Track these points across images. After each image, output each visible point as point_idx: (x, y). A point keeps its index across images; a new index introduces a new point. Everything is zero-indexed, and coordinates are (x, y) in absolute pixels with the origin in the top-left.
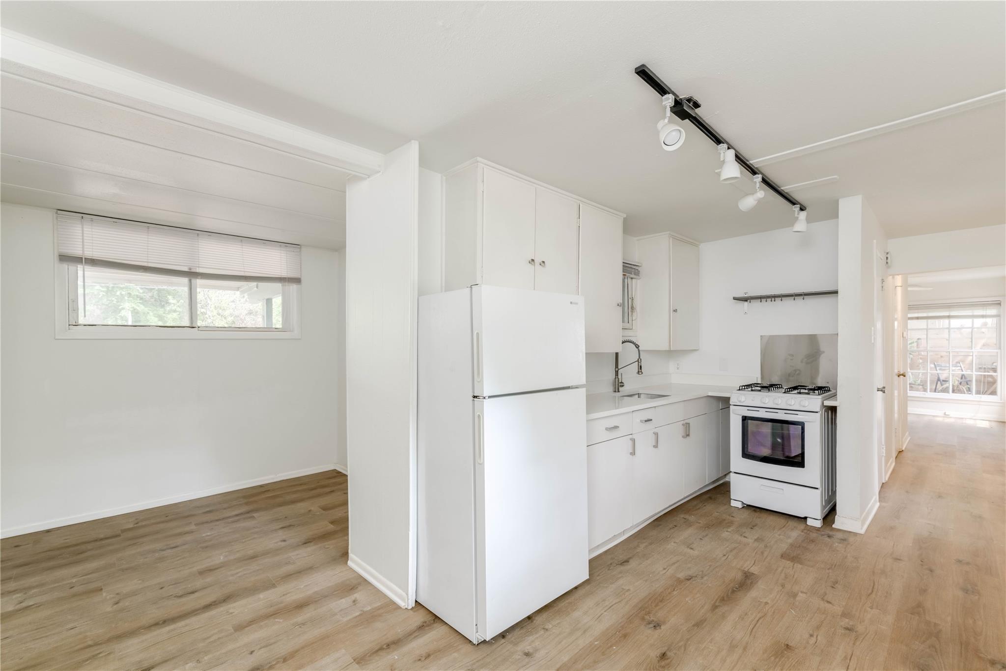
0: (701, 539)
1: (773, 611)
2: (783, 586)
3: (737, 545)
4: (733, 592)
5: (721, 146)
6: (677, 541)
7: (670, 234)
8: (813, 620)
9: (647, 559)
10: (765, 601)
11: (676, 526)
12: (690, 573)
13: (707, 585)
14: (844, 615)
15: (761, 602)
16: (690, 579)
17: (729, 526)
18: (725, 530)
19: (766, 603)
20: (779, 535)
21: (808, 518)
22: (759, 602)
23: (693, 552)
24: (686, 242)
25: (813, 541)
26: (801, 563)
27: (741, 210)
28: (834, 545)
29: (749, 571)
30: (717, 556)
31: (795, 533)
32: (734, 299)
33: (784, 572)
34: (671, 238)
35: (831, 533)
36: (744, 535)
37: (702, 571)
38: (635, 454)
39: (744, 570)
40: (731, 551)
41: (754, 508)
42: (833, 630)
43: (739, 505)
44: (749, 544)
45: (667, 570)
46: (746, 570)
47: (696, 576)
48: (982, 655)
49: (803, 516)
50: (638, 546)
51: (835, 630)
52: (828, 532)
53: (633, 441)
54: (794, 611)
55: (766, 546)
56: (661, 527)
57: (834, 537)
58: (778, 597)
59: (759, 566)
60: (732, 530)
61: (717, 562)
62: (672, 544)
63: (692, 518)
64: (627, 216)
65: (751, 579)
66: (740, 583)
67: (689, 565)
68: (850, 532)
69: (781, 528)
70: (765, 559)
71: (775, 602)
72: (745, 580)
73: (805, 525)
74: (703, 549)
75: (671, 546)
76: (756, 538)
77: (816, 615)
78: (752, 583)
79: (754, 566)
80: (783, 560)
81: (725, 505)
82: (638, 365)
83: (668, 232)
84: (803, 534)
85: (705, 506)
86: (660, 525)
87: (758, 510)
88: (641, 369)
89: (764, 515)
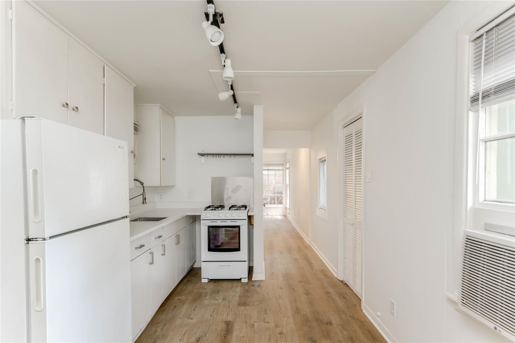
0: (194, 310)
1: (248, 340)
2: (246, 322)
3: (215, 306)
4: (225, 337)
5: (223, 55)
6: (181, 317)
7: (160, 106)
8: (266, 336)
9: (167, 338)
10: (242, 336)
11: (175, 307)
12: (197, 336)
13: (210, 340)
14: (276, 326)
15: (241, 337)
16: (199, 340)
17: (206, 296)
18: (205, 299)
19: (243, 336)
20: (232, 293)
21: (242, 279)
22: (240, 338)
23: (193, 320)
24: (168, 114)
25: (247, 291)
26: (248, 306)
27: (220, 100)
28: (257, 290)
29: (227, 320)
30: (207, 317)
31: (239, 289)
32: (198, 154)
33: (243, 314)
34: (161, 109)
35: (253, 284)
36: (216, 298)
37: (204, 332)
38: (153, 264)
39: (225, 321)
40: (213, 311)
41: (214, 281)
42: (275, 337)
43: (206, 281)
44: (220, 304)
45: (182, 340)
46: (226, 320)
47: (201, 337)
48: (323, 322)
49: (239, 278)
50: (156, 331)
51: (276, 337)
52: (251, 283)
53: (152, 253)
54: (257, 335)
55: (229, 302)
56: (166, 310)
57: (255, 285)
58: (246, 330)
59: (231, 315)
60: (209, 298)
61: (209, 321)
62: (178, 320)
63: (183, 298)
64: (136, 85)
65: (230, 325)
66: (226, 330)
67: (195, 331)
68: (260, 280)
69: (231, 288)
70: (232, 310)
71: (246, 334)
72: (228, 326)
73: (241, 283)
74: (198, 317)
75: (178, 322)
76: (222, 298)
77: (266, 332)
78: (231, 327)
79: (228, 316)
80: (240, 307)
81: (198, 283)
82: (143, 197)
83: (159, 105)
84: (242, 288)
85: (187, 287)
86: (165, 309)
87: (216, 281)
88: (145, 200)
89: (221, 283)
